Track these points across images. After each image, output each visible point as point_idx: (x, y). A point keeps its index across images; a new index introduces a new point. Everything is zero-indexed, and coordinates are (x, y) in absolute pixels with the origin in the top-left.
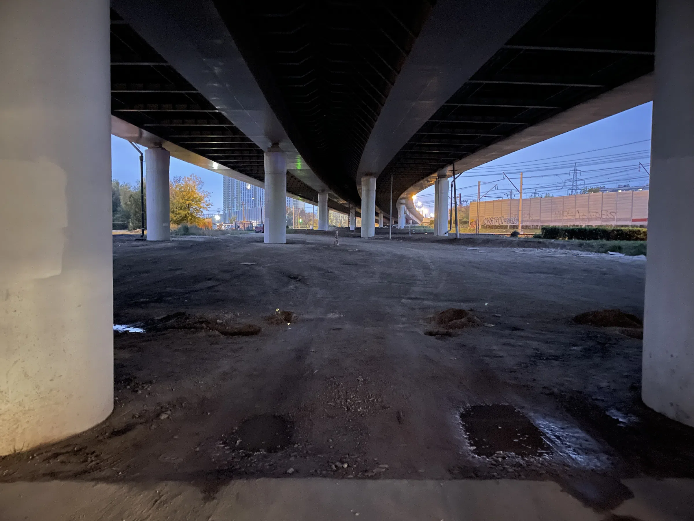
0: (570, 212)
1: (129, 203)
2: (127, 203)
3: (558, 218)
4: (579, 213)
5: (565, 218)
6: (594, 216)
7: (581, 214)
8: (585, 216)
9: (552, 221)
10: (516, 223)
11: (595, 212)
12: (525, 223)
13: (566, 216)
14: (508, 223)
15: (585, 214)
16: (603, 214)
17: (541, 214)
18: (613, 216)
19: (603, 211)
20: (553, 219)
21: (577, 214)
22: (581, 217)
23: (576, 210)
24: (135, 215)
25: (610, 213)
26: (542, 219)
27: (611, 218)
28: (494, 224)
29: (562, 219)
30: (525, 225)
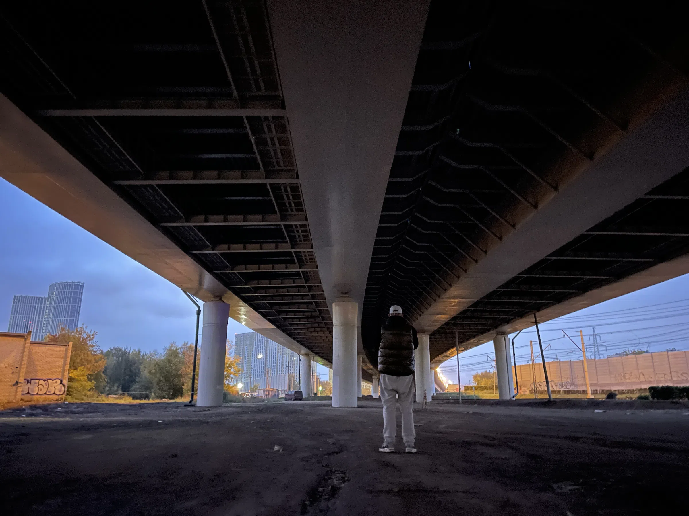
0: (632, 374)
1: (153, 371)
2: (152, 372)
3: (620, 382)
4: (643, 375)
5: (628, 381)
6: (662, 378)
7: (646, 376)
8: (651, 378)
9: (613, 385)
10: (569, 387)
11: (663, 374)
12: (581, 387)
13: (629, 379)
14: (560, 387)
15: (651, 376)
16: (672, 375)
17: (599, 377)
18: (685, 377)
19: (672, 373)
20: (613, 382)
21: (641, 376)
22: (647, 380)
23: (640, 371)
24: (158, 384)
25: (682, 374)
26: (600, 382)
27: (683, 380)
28: (543, 389)
29: (624, 382)
30: (581, 390)
